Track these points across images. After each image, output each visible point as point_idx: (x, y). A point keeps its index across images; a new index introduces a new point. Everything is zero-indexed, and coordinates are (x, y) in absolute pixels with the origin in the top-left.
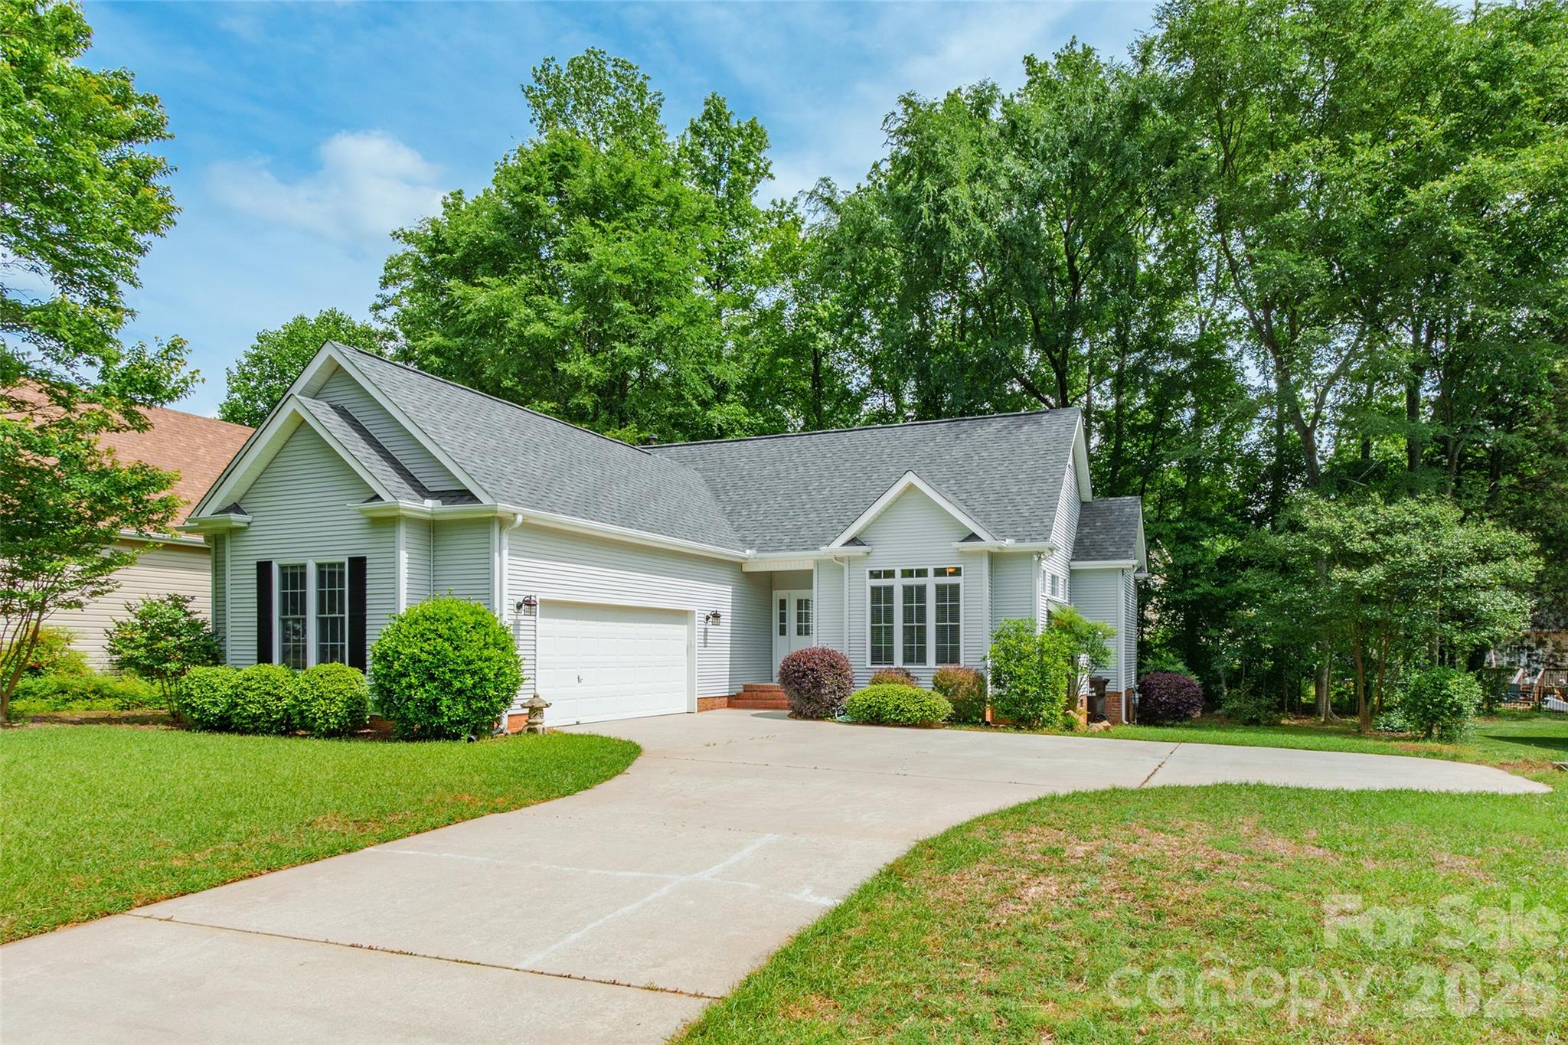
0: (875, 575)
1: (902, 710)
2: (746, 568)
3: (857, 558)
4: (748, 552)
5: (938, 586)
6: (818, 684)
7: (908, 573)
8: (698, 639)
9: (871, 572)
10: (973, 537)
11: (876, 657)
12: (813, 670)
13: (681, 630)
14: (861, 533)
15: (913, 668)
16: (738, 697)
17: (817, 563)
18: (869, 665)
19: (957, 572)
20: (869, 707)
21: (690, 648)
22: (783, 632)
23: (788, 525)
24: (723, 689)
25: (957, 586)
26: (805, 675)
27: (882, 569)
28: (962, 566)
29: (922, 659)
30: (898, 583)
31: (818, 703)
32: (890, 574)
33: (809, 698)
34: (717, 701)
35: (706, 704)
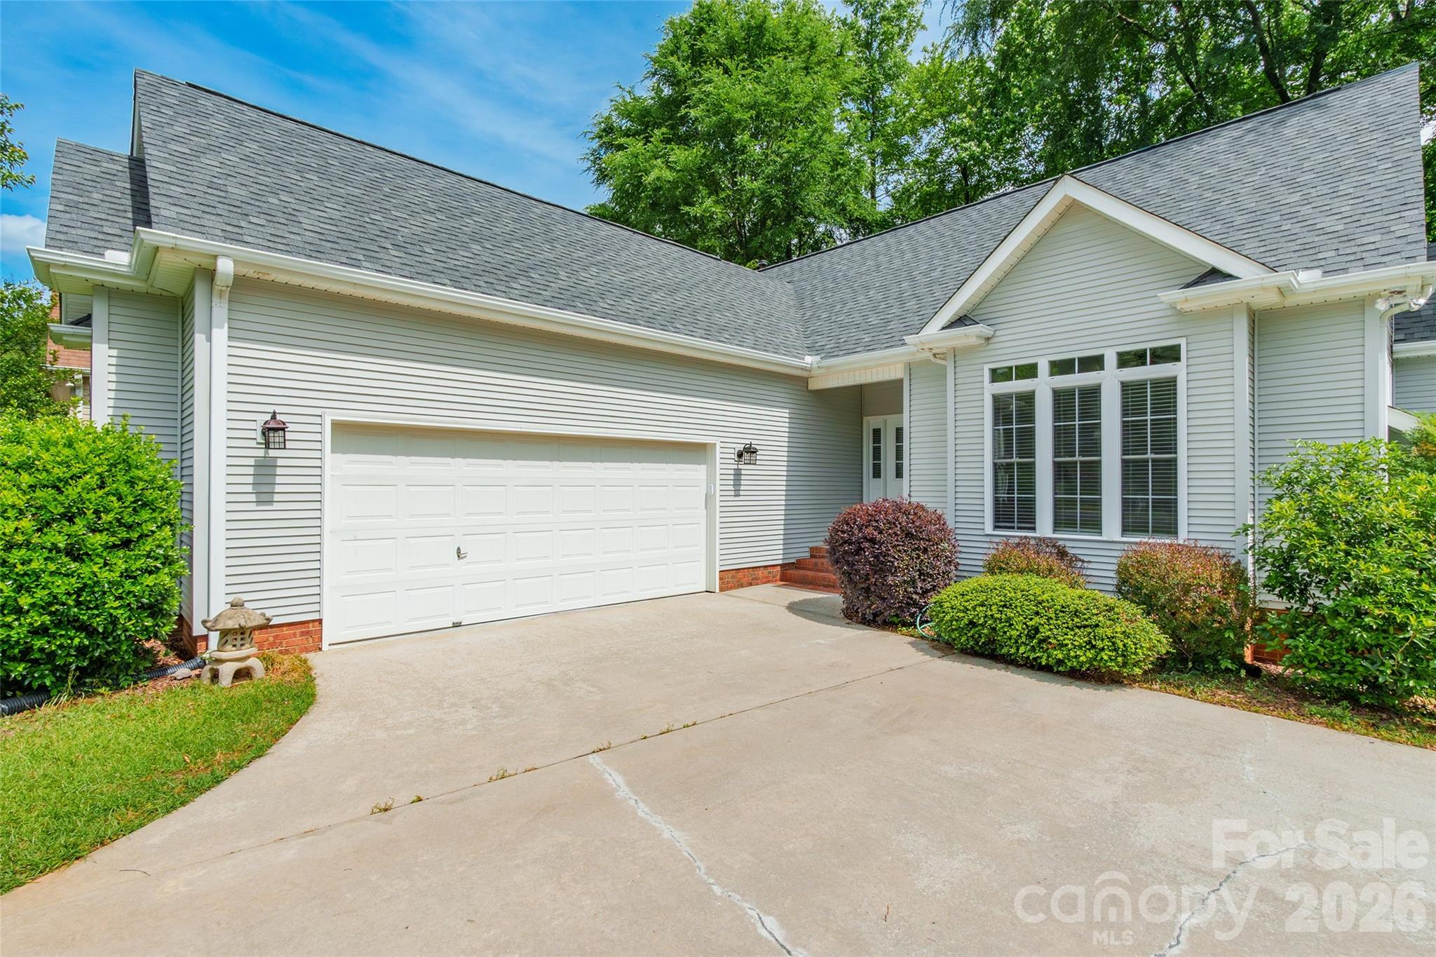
0: (997, 376)
1: (1045, 640)
2: (814, 385)
3: (969, 350)
4: (809, 359)
5: (1125, 386)
6: (881, 567)
7: (1062, 367)
8: (722, 484)
9: (993, 371)
10: (1214, 274)
11: (1003, 516)
12: (872, 541)
13: (697, 472)
14: (976, 307)
15: (1072, 539)
16: (798, 565)
17: (910, 367)
18: (989, 529)
19: (1169, 354)
20: (972, 624)
21: (709, 498)
22: (877, 473)
23: (874, 320)
24: (774, 554)
25: (1172, 383)
26: (859, 550)
27: (1013, 363)
28: (1183, 342)
29: (1093, 523)
30: (1043, 387)
31: (884, 599)
32: (1029, 371)
33: (867, 590)
34: (760, 573)
35: (734, 579)
